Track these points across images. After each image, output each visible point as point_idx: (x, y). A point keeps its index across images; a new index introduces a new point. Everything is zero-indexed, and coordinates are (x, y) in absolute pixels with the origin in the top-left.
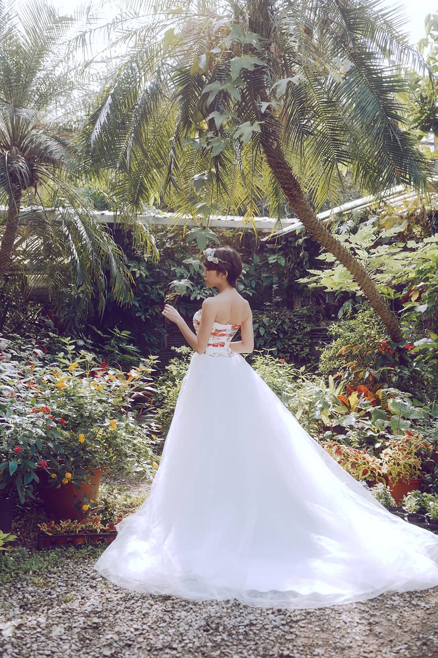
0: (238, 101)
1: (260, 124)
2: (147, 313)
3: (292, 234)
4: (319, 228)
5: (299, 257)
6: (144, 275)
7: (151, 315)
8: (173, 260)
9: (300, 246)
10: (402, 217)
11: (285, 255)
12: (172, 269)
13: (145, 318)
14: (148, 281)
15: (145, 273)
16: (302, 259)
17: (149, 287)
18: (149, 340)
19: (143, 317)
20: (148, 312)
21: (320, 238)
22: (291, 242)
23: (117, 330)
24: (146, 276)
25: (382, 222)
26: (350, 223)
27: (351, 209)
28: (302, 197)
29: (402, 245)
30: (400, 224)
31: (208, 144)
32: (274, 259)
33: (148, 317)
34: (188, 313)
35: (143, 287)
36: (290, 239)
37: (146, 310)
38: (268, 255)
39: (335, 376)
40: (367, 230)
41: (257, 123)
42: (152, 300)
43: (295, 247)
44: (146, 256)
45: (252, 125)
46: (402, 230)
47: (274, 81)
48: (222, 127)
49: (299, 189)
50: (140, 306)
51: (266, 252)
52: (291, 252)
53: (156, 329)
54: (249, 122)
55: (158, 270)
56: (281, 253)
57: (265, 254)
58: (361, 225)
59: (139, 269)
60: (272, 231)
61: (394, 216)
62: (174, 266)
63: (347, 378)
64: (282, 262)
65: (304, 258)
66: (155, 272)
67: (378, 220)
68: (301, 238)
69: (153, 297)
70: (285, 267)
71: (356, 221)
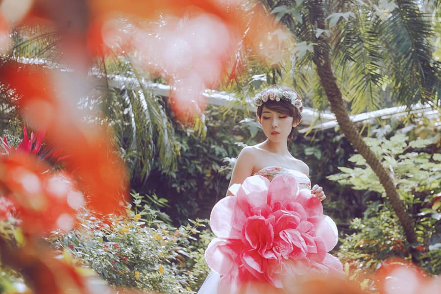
0: (299, 23)
1: (314, 45)
2: (183, 186)
3: (331, 130)
4: (353, 132)
5: (334, 152)
6: (185, 149)
7: (186, 188)
8: (214, 138)
9: (337, 143)
10: (436, 130)
11: (322, 149)
12: (213, 147)
13: (181, 190)
14: (187, 155)
15: (186, 147)
16: (337, 156)
17: (187, 161)
18: (181, 211)
19: (178, 189)
20: (184, 184)
21: (353, 141)
22: (329, 137)
23: (155, 197)
24: (187, 151)
25: (418, 131)
26: (387, 128)
27: (391, 115)
28: (342, 105)
29: (429, 156)
30: (433, 136)
31: (270, 54)
32: (311, 151)
33: (183, 189)
34: (222, 192)
35: (182, 160)
36: (329, 134)
37: (182, 183)
38: (305, 146)
39: (351, 264)
40: (400, 138)
41: (312, 44)
42: (189, 174)
43: (332, 143)
44: (189, 132)
45: (308, 44)
46: (435, 142)
47: (330, 13)
48: (283, 42)
49: (340, 98)
50: (177, 177)
51: (303, 143)
52: (328, 147)
53: (189, 202)
54: (305, 42)
55: (198, 146)
56: (318, 146)
57: (301, 145)
58: (398, 131)
59: (181, 142)
60: (312, 124)
61: (429, 128)
62: (214, 144)
63: (362, 268)
64: (319, 155)
65: (339, 155)
66: (195, 147)
67: (414, 129)
68: (339, 135)
69: (191, 171)
70: (320, 161)
71: (394, 126)
